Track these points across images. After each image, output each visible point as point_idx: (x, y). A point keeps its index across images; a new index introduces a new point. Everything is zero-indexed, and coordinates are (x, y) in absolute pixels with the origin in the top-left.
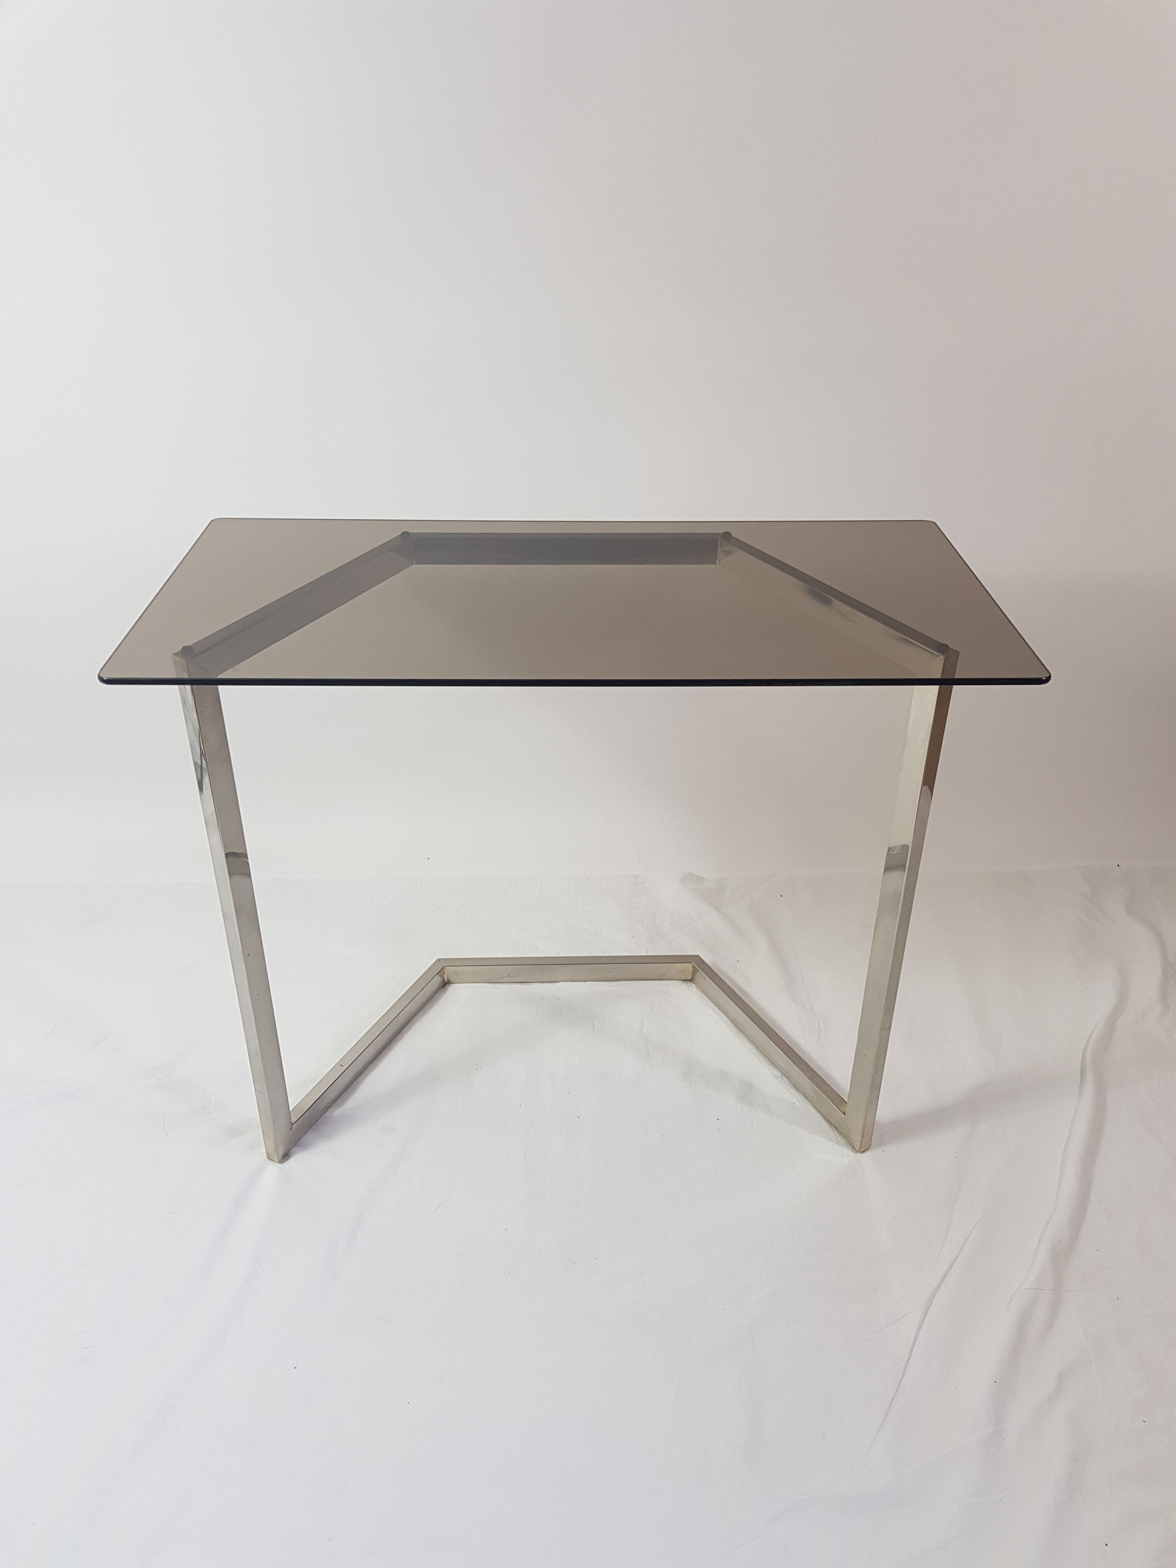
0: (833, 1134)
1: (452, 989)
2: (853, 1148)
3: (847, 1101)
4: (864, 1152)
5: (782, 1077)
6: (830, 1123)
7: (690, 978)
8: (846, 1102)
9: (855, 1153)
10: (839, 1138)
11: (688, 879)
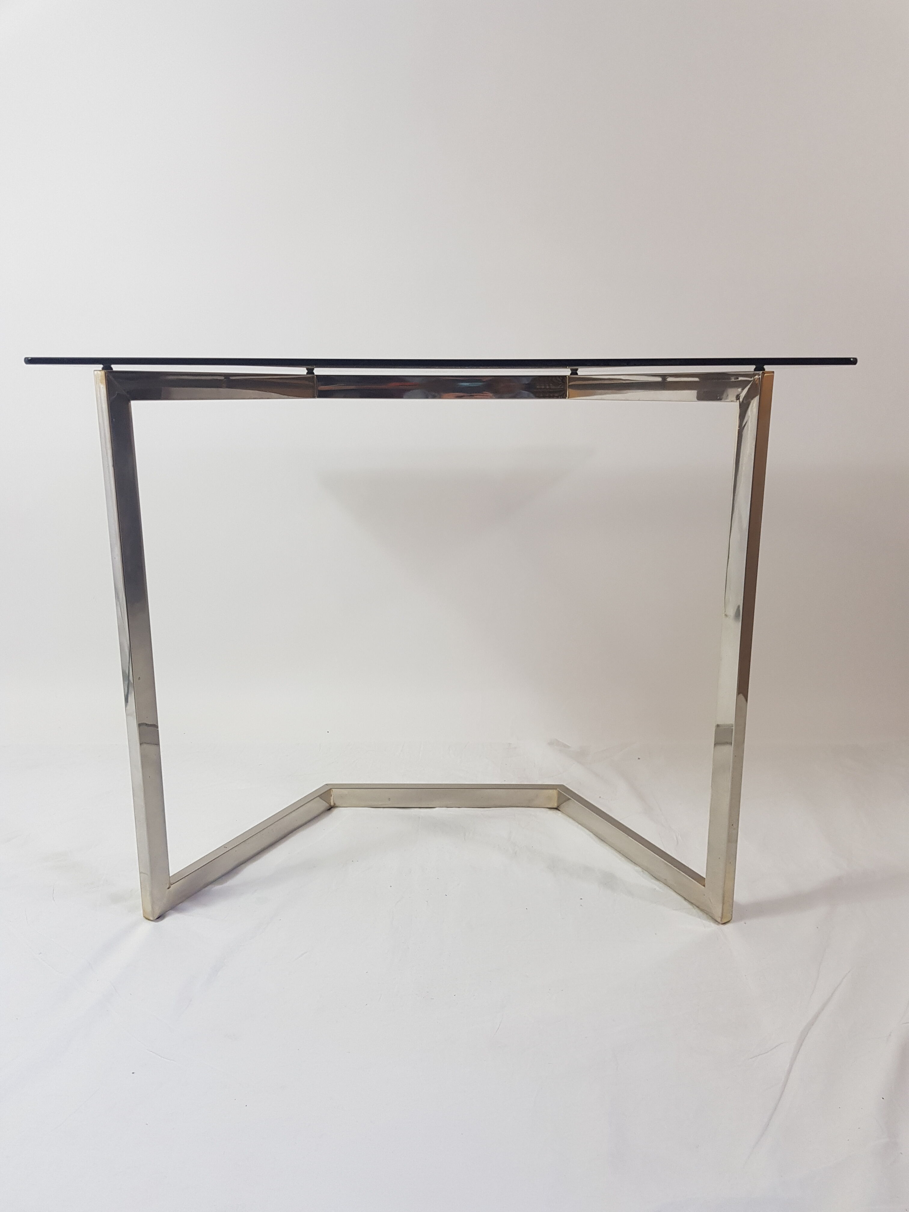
0: (695, 911)
1: (335, 812)
2: (716, 921)
3: (705, 877)
4: (725, 923)
5: (643, 871)
6: (692, 903)
7: (555, 806)
8: (705, 879)
9: (718, 925)
10: (701, 913)
11: (553, 743)
